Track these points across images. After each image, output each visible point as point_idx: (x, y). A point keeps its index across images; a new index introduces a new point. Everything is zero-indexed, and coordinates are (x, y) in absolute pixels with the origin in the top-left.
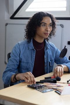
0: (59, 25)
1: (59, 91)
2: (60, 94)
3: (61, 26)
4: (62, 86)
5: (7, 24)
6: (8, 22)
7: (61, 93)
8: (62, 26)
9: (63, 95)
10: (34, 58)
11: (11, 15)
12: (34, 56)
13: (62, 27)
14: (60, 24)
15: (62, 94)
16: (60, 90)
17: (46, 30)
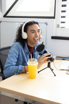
6: (2, 20)
8: (46, 24)
11: (4, 14)
13: (47, 25)
14: (45, 22)
17: (35, 36)
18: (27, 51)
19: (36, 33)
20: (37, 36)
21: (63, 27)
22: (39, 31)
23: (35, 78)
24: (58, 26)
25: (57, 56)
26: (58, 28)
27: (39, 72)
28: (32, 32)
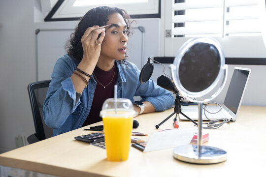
0: (135, 28)
1: (140, 144)
2: (142, 150)
3: (141, 30)
4: (145, 135)
5: (38, 32)
6: (41, 28)
7: (144, 147)
9: (147, 152)
11: (47, 14)
13: (142, 32)
14: (137, 26)
15: (146, 149)
16: (143, 142)
21: (179, 36)
24: (168, 34)
26: (168, 39)
27: (157, 127)
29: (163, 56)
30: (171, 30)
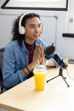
8: (56, 17)
10: (28, 59)
11: (2, 4)
12: (28, 57)
13: (57, 19)
14: (54, 16)
17: (35, 31)
18: (24, 50)
19: (36, 28)
20: (37, 32)
22: (40, 26)
23: (43, 90)
25: (69, 59)
27: (47, 82)
28: (31, 27)
29: (68, 33)
30: (73, 19)
